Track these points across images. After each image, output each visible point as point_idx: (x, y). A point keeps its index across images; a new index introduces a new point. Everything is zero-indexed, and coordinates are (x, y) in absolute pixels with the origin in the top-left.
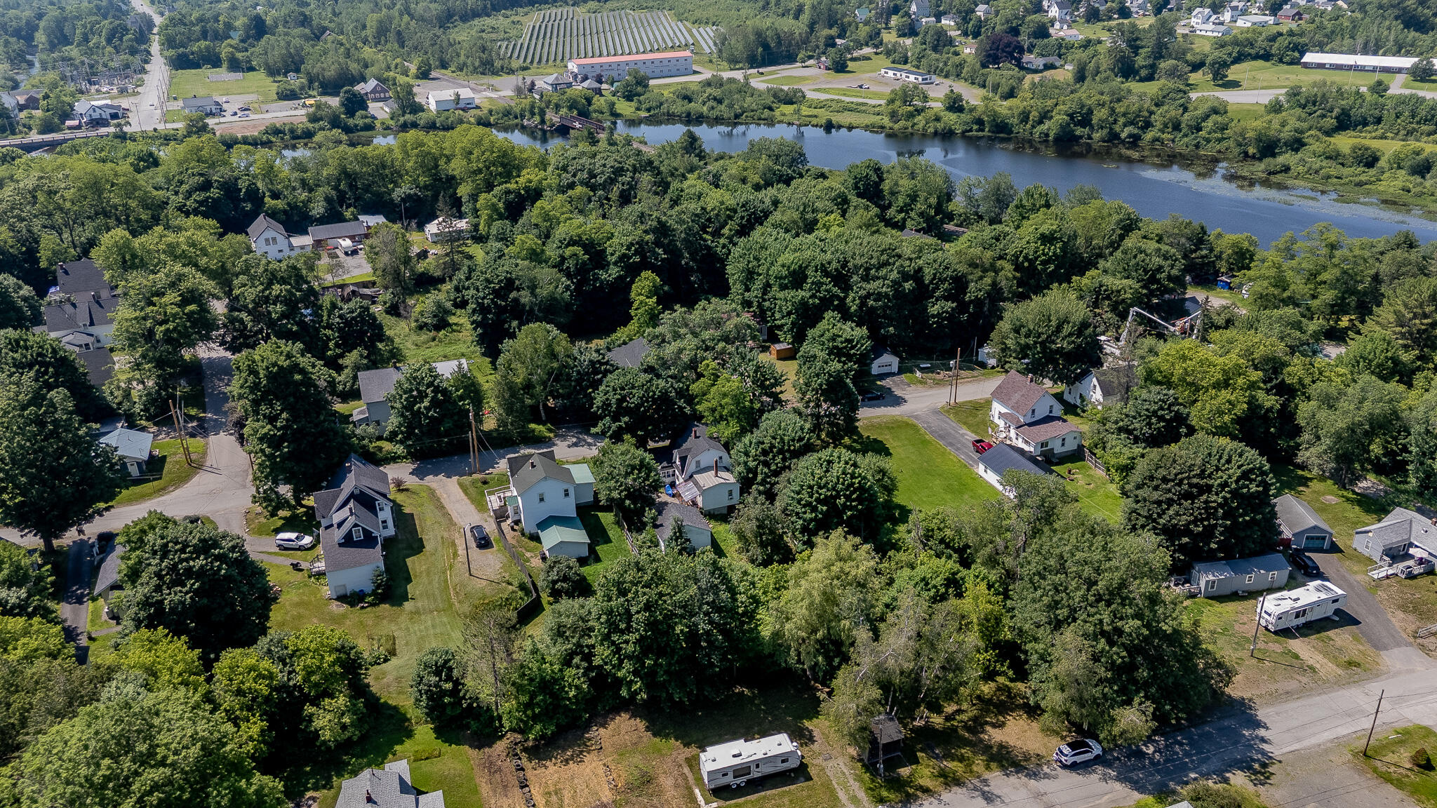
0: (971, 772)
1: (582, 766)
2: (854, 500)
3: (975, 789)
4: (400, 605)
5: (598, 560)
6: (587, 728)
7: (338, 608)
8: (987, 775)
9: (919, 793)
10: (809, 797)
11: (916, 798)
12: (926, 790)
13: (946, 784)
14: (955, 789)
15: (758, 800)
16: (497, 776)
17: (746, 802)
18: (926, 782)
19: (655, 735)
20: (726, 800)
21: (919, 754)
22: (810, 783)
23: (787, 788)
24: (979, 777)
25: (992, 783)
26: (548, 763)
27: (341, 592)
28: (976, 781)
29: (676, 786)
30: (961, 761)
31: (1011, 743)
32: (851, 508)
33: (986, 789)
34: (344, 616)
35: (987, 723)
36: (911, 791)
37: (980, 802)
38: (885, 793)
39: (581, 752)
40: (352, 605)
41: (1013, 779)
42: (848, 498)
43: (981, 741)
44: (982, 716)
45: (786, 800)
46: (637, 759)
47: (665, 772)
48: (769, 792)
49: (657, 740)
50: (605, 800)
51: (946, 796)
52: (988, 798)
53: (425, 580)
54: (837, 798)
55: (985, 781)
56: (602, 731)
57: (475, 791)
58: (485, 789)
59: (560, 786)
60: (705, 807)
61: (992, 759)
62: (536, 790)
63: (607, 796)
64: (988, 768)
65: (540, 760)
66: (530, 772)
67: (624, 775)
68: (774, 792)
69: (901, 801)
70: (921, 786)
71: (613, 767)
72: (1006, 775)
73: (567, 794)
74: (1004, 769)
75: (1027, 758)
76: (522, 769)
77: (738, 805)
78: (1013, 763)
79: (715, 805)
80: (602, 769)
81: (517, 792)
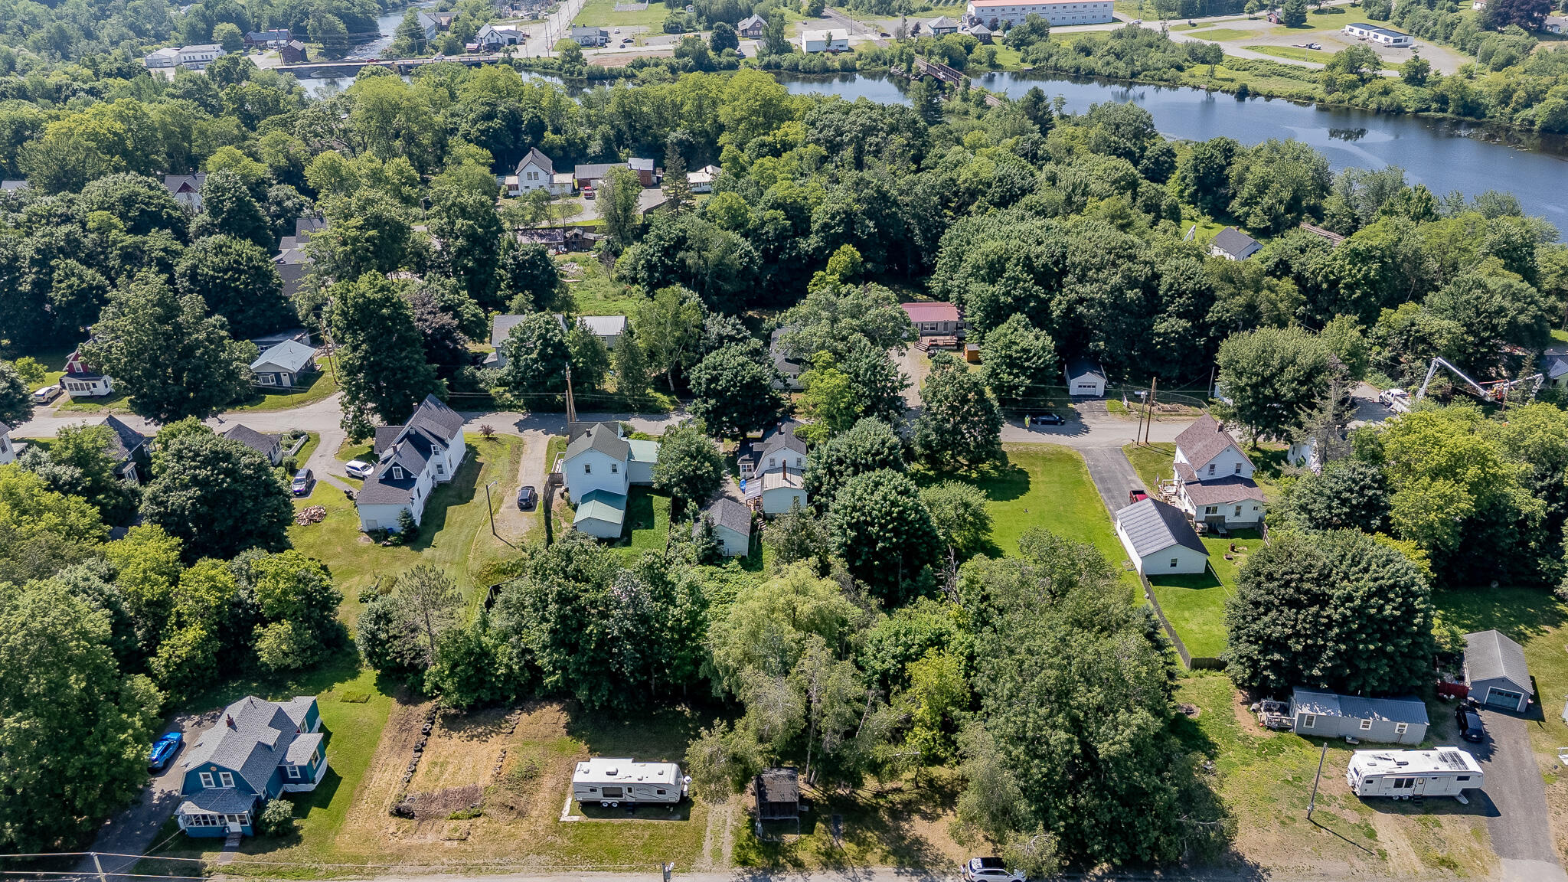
0: (862, 859)
1: (484, 745)
2: (889, 531)
4: (420, 550)
5: (628, 543)
6: (511, 710)
7: (364, 541)
8: (877, 868)
9: (789, 866)
10: (673, 836)
11: (783, 868)
12: (798, 865)
13: (825, 864)
14: (831, 872)
15: (620, 826)
16: (404, 735)
17: (607, 824)
18: (805, 856)
19: (568, 733)
20: (589, 816)
21: (819, 825)
22: (684, 823)
23: (656, 822)
24: (865, 867)
26: (455, 735)
27: (374, 527)
28: (859, 871)
29: (554, 789)
30: (858, 845)
31: (930, 842)
32: (884, 540)
34: (365, 550)
35: (918, 811)
36: (782, 860)
38: (752, 855)
39: (491, 732)
40: (377, 541)
42: (882, 527)
43: (898, 828)
44: (918, 802)
45: (647, 834)
46: (535, 753)
47: (553, 773)
48: (635, 821)
49: (568, 738)
50: (480, 784)
53: (455, 530)
54: (700, 846)
55: (869, 874)
56: (525, 715)
57: (374, 744)
58: (385, 742)
59: (450, 760)
60: (565, 817)
61: (894, 852)
62: (426, 757)
63: (485, 780)
64: (883, 860)
65: (450, 729)
66: (432, 740)
67: (514, 763)
68: (642, 821)
69: (764, 869)
70: (796, 859)
71: (508, 754)
72: (898, 874)
73: (450, 768)
74: (901, 864)
75: (936, 861)
76: (428, 734)
77: (596, 825)
78: (917, 862)
79: (576, 818)
80: (498, 754)
81: (410, 755)
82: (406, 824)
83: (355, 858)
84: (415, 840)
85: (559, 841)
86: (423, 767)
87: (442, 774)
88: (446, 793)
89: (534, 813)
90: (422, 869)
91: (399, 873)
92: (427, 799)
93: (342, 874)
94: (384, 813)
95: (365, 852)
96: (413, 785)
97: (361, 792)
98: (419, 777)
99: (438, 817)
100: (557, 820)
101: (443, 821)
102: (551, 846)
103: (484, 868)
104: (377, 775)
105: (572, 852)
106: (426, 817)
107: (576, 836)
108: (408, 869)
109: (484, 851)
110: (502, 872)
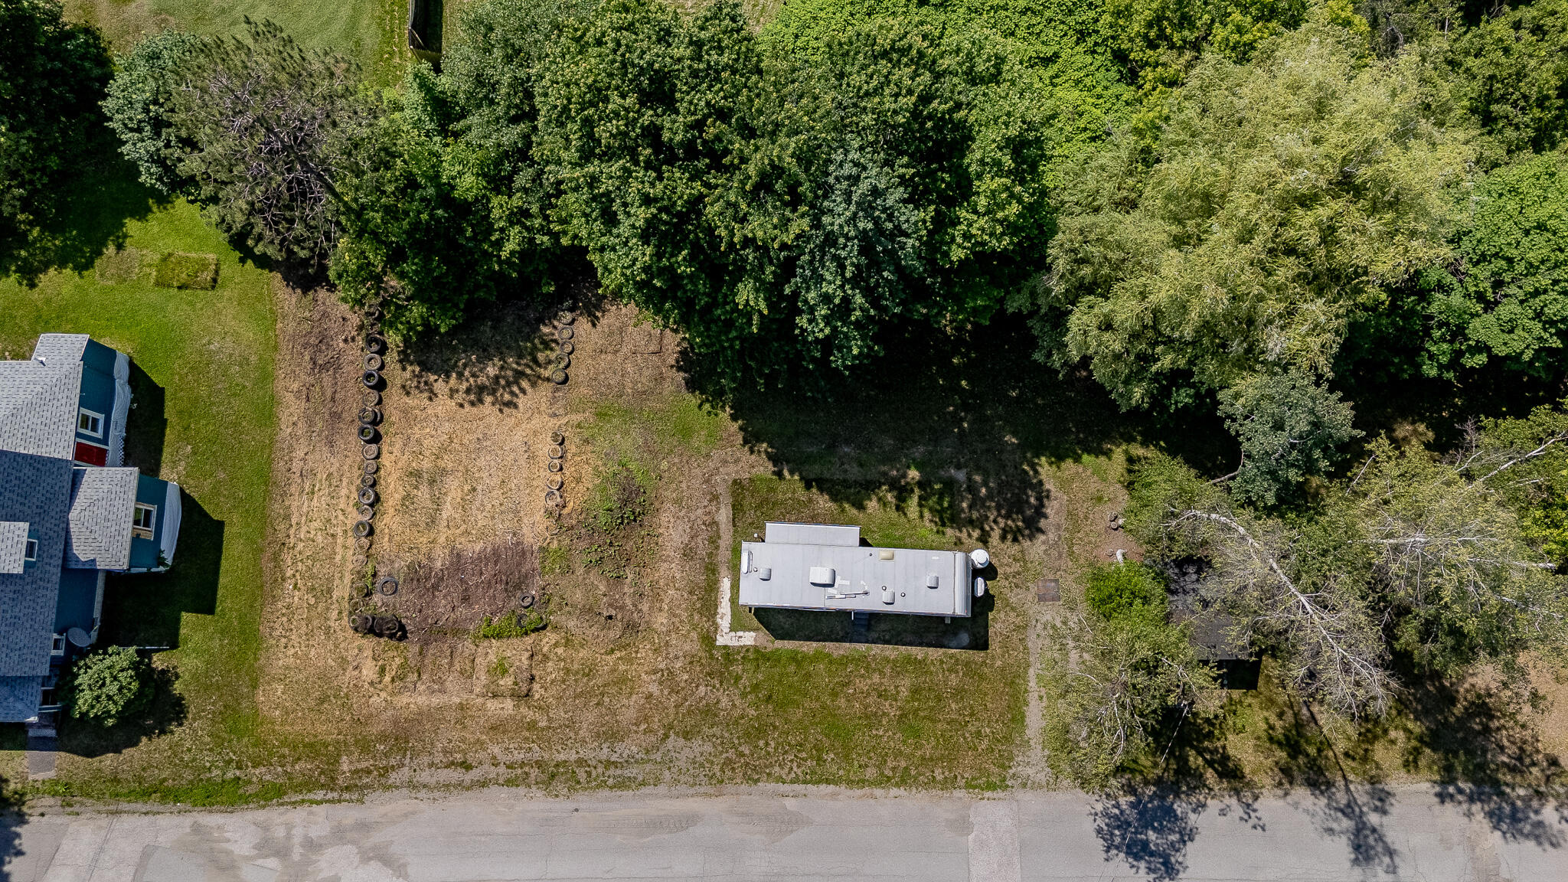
0: (1365, 759)
1: (511, 417)
3: (1348, 810)
6: (548, 314)
8: (1399, 783)
9: (1210, 776)
10: (959, 693)
11: (1199, 782)
12: (1231, 773)
13: (1286, 771)
14: (1301, 794)
15: (844, 661)
16: (327, 378)
17: (817, 657)
18: (1242, 749)
19: (692, 385)
20: (777, 636)
22: (978, 656)
23: (917, 652)
24: (1373, 781)
25: (1396, 808)
26: (440, 386)
28: (1360, 791)
29: (688, 553)
31: (1507, 706)
33: (1374, 819)
36: (1195, 760)
37: (1341, 848)
39: (520, 374)
41: (1451, 815)
45: (905, 684)
46: (629, 442)
47: (678, 501)
48: (876, 649)
49: (693, 400)
50: (529, 537)
51: (1269, 804)
52: (1366, 847)
54: (1017, 719)
55: (1382, 799)
56: (583, 325)
57: (267, 414)
58: (291, 411)
59: (447, 462)
60: (726, 638)
61: (1434, 739)
62: (393, 458)
63: (535, 529)
64: (1411, 763)
65: (426, 367)
66: (394, 398)
67: (589, 481)
68: (891, 651)
69: (1159, 782)
70: (1226, 758)
71: (572, 448)
72: (1442, 797)
73: (454, 489)
74: (1448, 776)
75: (1520, 763)
76: (381, 385)
77: (795, 658)
78: (1482, 767)
79: (748, 638)
80: (546, 447)
81: (353, 447)
82: (396, 656)
83: (313, 749)
84: (417, 699)
85: (725, 702)
86: (393, 489)
87: (438, 503)
88: (457, 559)
89: (661, 621)
90: (454, 775)
91: (412, 786)
92: (421, 578)
93: (298, 788)
94: (341, 625)
95: (325, 731)
96: (383, 544)
97: (276, 558)
98: (389, 521)
99: (457, 631)
100: (708, 640)
101: (466, 646)
102: (709, 712)
103: (582, 775)
104: (298, 505)
105: (757, 732)
106: (438, 633)
107: (756, 687)
108: (425, 776)
109: (571, 724)
110: (622, 784)
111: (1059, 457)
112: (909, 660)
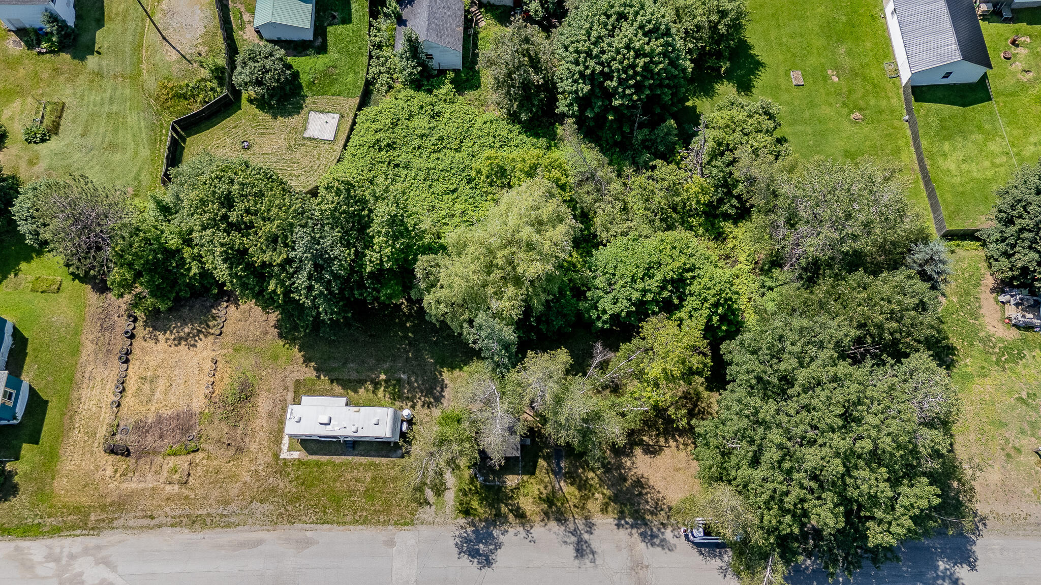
0: (583, 507)
1: (193, 351)
2: (629, 87)
3: (574, 533)
4: (83, 58)
5: (322, 49)
6: (217, 303)
7: (14, 46)
8: (598, 519)
9: (511, 517)
10: (395, 479)
11: (505, 520)
12: (520, 515)
13: (546, 514)
14: (553, 524)
15: (341, 465)
16: (107, 334)
17: (327, 464)
18: (527, 504)
19: (280, 336)
20: (309, 453)
21: (542, 463)
22: (405, 461)
23: (377, 460)
24: (586, 518)
25: (597, 532)
26: (161, 337)
27: (19, 25)
28: (580, 523)
29: (270, 415)
30: (580, 489)
31: (651, 483)
32: (623, 96)
33: (586, 536)
34: (18, 60)
35: (641, 443)
36: (504, 509)
37: (570, 551)
38: (475, 504)
39: (200, 332)
40: (30, 46)
41: (623, 533)
42: (621, 82)
43: (620, 466)
44: (641, 432)
45: (369, 475)
46: (247, 362)
47: (269, 391)
48: (357, 459)
49: (281, 342)
50: (195, 407)
51: (538, 530)
52: (582, 550)
53: (118, 27)
55: (590, 527)
56: (232, 308)
57: (75, 351)
58: (88, 348)
59: (160, 373)
60: (284, 455)
61: (615, 498)
62: (135, 369)
63: (198, 403)
64: (604, 510)
65: (155, 329)
66: (138, 343)
67: (227, 380)
68: (364, 460)
69: (486, 520)
70: (519, 508)
71: (219, 365)
72: (618, 526)
73: (161, 385)
74: (621, 515)
75: (656, 510)
76: (132, 337)
77: (317, 464)
78: (637, 511)
79: (296, 455)
80: (208, 365)
81: (116, 366)
82: (123, 464)
83: (77, 510)
84: (133, 485)
85: (281, 485)
86: (132, 385)
87: (153, 392)
88: (159, 420)
89: (254, 447)
90: (146, 522)
91: (124, 527)
92: (141, 428)
93: (68, 529)
94: (98, 448)
95: (85, 501)
96: (124, 411)
97: (71, 418)
98: (129, 400)
99: (156, 452)
100: (276, 456)
101: (159, 459)
102: (273, 490)
103: (208, 521)
104: (85, 393)
105: (295, 499)
106: (144, 453)
107: (297, 478)
108: (131, 523)
109: (206, 497)
110: (228, 525)
111: (452, 368)
112: (372, 464)
